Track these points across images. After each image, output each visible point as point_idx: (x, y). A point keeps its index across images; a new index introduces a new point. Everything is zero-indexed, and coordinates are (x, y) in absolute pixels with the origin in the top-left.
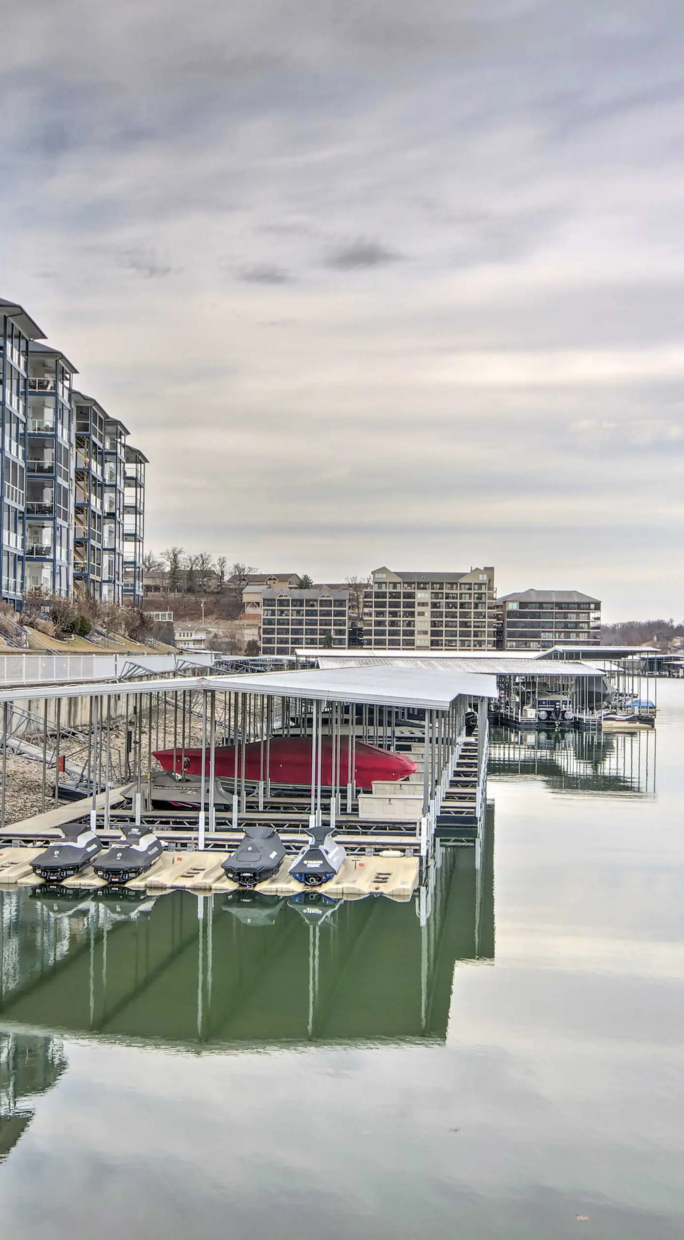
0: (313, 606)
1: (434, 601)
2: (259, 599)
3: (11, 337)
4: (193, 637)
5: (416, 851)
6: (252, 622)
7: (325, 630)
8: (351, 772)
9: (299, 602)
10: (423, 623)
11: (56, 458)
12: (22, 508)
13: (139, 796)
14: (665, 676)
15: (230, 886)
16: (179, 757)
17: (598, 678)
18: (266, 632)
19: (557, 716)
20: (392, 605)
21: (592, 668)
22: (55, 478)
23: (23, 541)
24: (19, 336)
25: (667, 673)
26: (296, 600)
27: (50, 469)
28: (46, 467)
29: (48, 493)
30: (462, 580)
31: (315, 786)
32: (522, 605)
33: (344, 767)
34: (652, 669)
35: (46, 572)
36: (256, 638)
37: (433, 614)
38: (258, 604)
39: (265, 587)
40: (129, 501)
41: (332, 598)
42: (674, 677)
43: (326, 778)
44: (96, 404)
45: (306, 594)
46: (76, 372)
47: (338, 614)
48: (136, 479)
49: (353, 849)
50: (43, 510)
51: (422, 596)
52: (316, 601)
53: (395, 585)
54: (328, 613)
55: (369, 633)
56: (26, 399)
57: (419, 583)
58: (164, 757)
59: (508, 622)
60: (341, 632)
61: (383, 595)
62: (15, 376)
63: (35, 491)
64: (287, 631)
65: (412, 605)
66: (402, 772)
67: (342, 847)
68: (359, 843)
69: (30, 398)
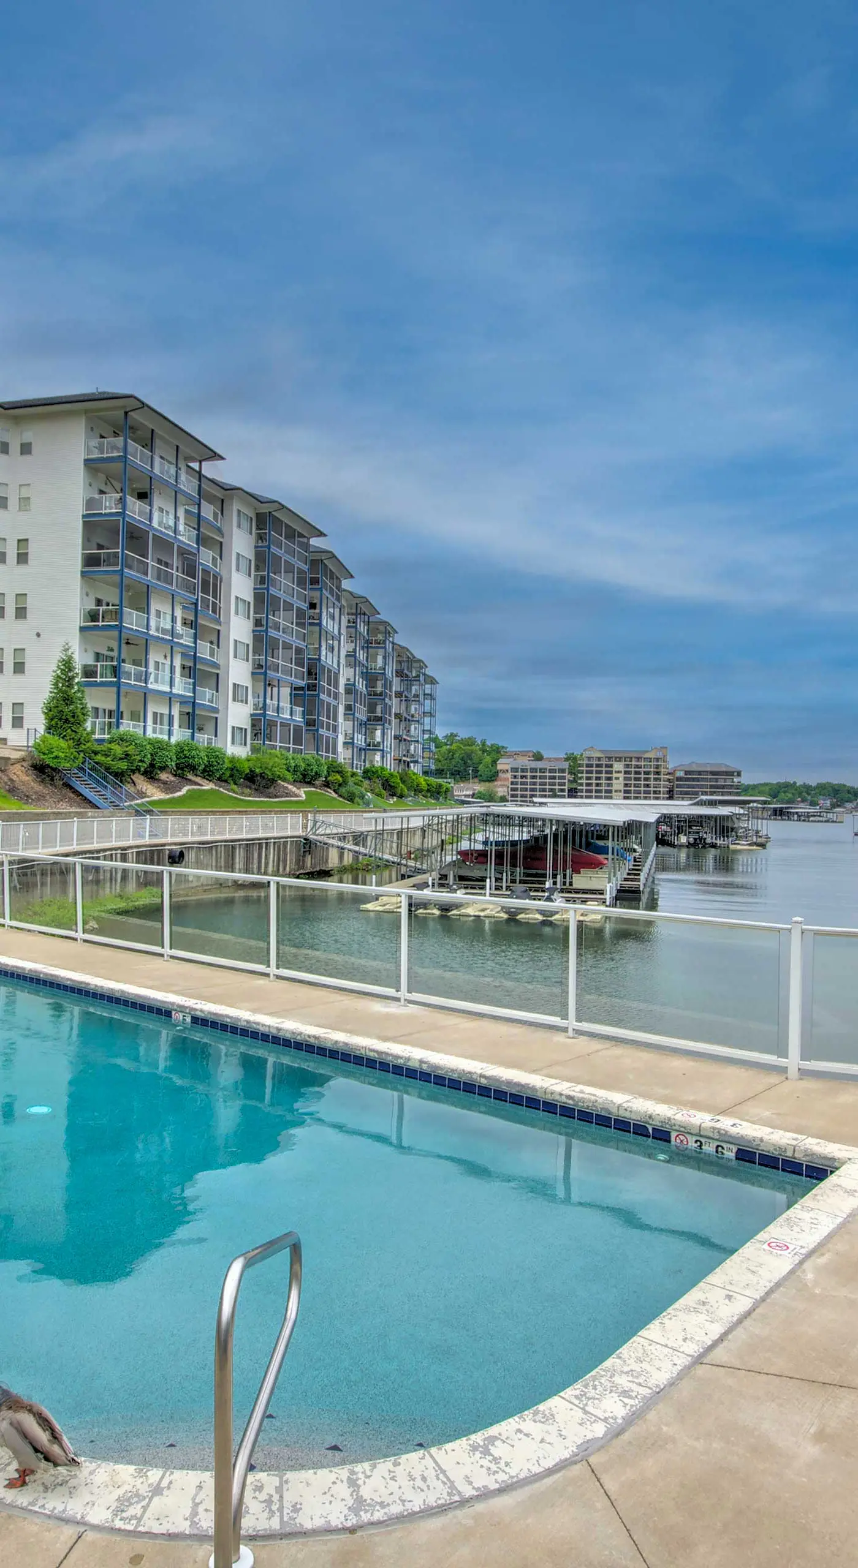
0: (544, 772)
1: (627, 769)
2: (508, 767)
3: (360, 614)
4: (465, 793)
5: (604, 902)
6: (502, 783)
7: (551, 789)
8: (569, 863)
9: (533, 770)
10: (618, 784)
11: (385, 686)
12: (365, 719)
13: (452, 872)
14: (785, 820)
15: (505, 916)
16: (472, 854)
17: (728, 817)
18: (512, 789)
19: (701, 841)
20: (597, 772)
21: (724, 811)
22: (384, 699)
23: (365, 739)
24: (364, 614)
25: (787, 818)
26: (533, 769)
27: (381, 694)
28: (378, 692)
29: (379, 708)
30: (646, 756)
31: (549, 871)
32: (687, 773)
33: (565, 862)
34: (776, 815)
35: (378, 758)
36: (506, 794)
37: (625, 779)
38: (507, 771)
39: (512, 760)
40: (427, 709)
41: (557, 768)
42: (791, 820)
43: (555, 868)
44: (408, 650)
45: (539, 765)
46: (397, 633)
47: (560, 778)
48: (431, 695)
49: (569, 901)
50: (378, 719)
51: (618, 766)
52: (546, 769)
53: (599, 759)
54: (554, 778)
55: (582, 791)
56: (368, 651)
57: (616, 758)
58: (464, 854)
59: (677, 785)
60: (562, 790)
61: (591, 766)
62: (362, 638)
63: (372, 708)
64: (526, 790)
65: (611, 772)
66: (598, 865)
67: (564, 899)
68: (573, 898)
69: (370, 650)
